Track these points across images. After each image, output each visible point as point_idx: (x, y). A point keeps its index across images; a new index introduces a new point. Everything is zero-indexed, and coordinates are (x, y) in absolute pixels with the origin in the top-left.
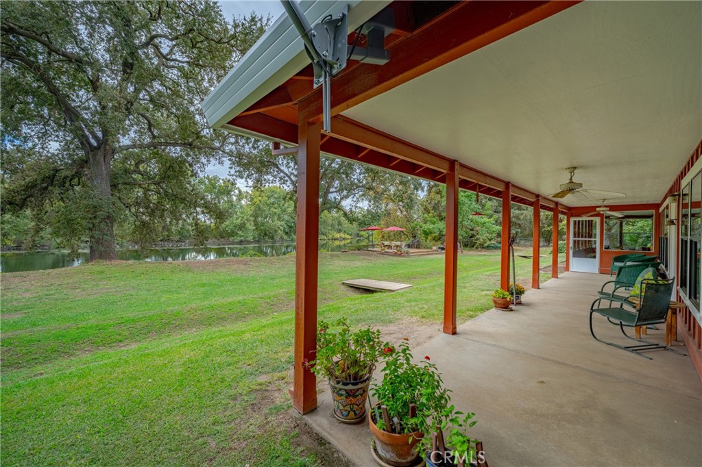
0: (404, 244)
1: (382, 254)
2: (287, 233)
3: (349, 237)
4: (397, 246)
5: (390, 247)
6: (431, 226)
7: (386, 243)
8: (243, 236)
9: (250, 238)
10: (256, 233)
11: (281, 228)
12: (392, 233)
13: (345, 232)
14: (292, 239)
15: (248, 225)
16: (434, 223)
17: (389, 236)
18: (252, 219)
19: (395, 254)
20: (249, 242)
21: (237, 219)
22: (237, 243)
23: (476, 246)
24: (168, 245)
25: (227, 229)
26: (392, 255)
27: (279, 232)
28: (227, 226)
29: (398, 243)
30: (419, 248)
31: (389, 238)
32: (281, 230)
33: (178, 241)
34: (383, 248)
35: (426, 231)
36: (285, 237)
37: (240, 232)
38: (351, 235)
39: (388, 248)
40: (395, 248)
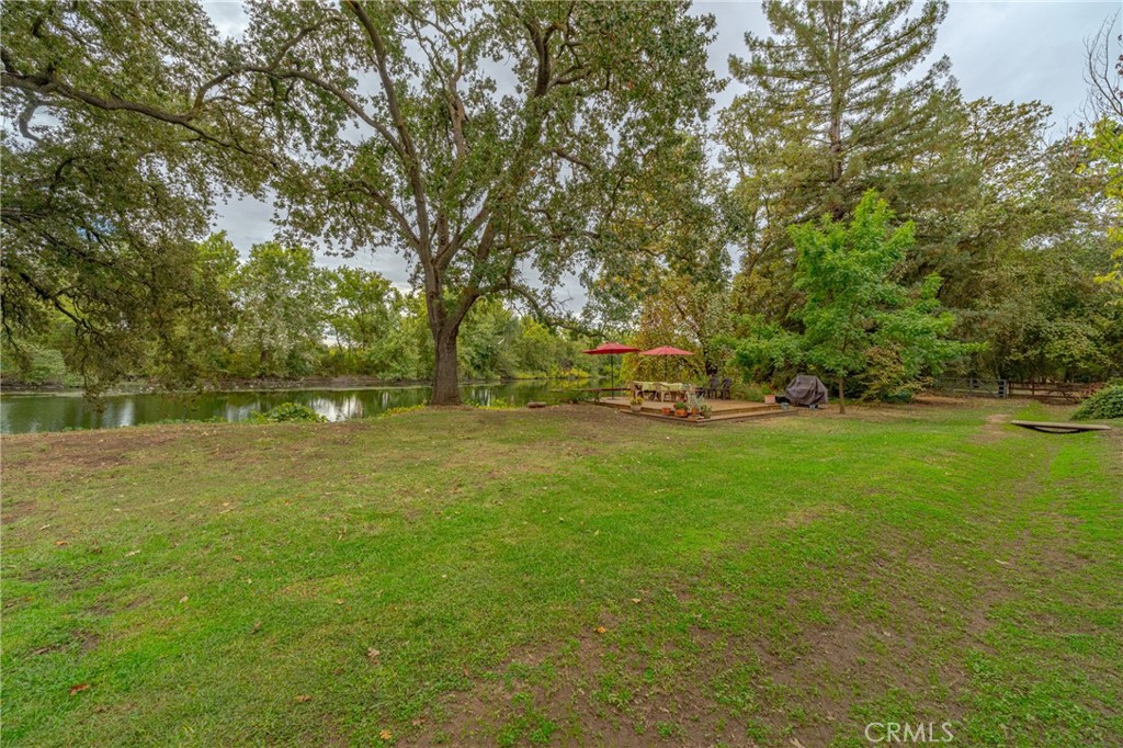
0: (692, 387)
1: (635, 414)
2: (478, 367)
3: (585, 374)
4: (674, 394)
5: (655, 395)
6: (764, 344)
7: (646, 385)
8: (399, 371)
9: (412, 375)
10: (423, 366)
11: (467, 358)
12: (661, 362)
13: (579, 366)
14: (487, 377)
15: (407, 351)
16: (769, 337)
17: (654, 370)
18: (416, 341)
19: (669, 417)
20: (410, 382)
21: (390, 341)
22: (390, 383)
23: (865, 395)
24: (269, 385)
25: (372, 359)
26: (662, 420)
27: (463, 364)
28: (372, 354)
29: (678, 386)
30: (728, 398)
31: (654, 374)
32: (466, 361)
33: (286, 379)
34: (638, 398)
35: (745, 357)
36: (475, 373)
37: (394, 364)
38: (589, 371)
39: (652, 399)
40: (669, 397)
